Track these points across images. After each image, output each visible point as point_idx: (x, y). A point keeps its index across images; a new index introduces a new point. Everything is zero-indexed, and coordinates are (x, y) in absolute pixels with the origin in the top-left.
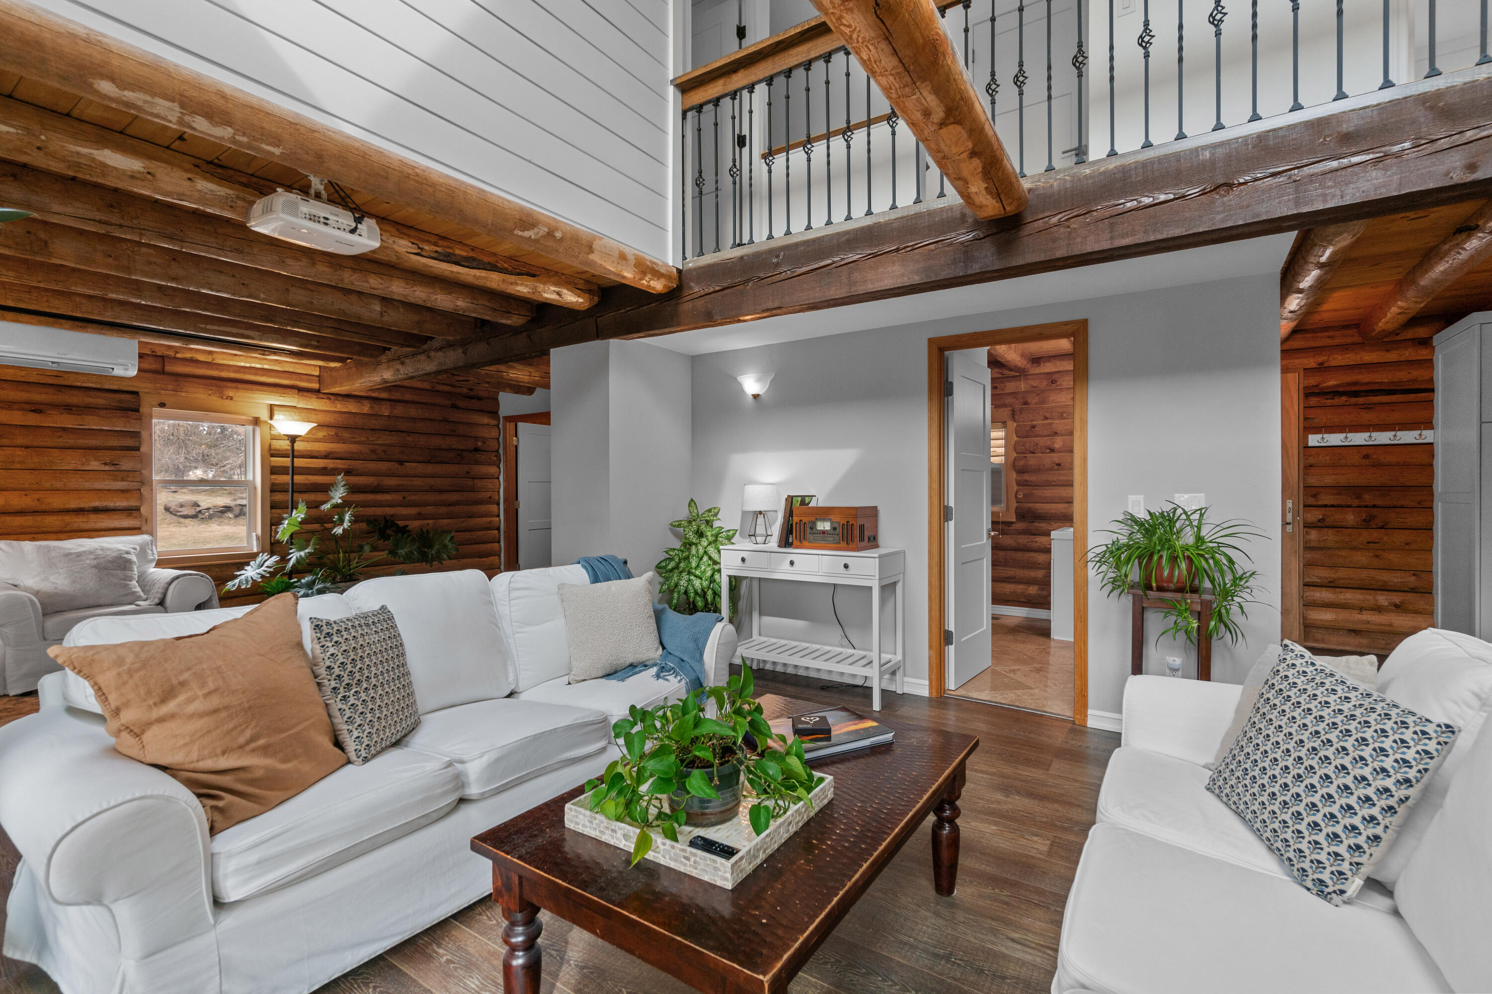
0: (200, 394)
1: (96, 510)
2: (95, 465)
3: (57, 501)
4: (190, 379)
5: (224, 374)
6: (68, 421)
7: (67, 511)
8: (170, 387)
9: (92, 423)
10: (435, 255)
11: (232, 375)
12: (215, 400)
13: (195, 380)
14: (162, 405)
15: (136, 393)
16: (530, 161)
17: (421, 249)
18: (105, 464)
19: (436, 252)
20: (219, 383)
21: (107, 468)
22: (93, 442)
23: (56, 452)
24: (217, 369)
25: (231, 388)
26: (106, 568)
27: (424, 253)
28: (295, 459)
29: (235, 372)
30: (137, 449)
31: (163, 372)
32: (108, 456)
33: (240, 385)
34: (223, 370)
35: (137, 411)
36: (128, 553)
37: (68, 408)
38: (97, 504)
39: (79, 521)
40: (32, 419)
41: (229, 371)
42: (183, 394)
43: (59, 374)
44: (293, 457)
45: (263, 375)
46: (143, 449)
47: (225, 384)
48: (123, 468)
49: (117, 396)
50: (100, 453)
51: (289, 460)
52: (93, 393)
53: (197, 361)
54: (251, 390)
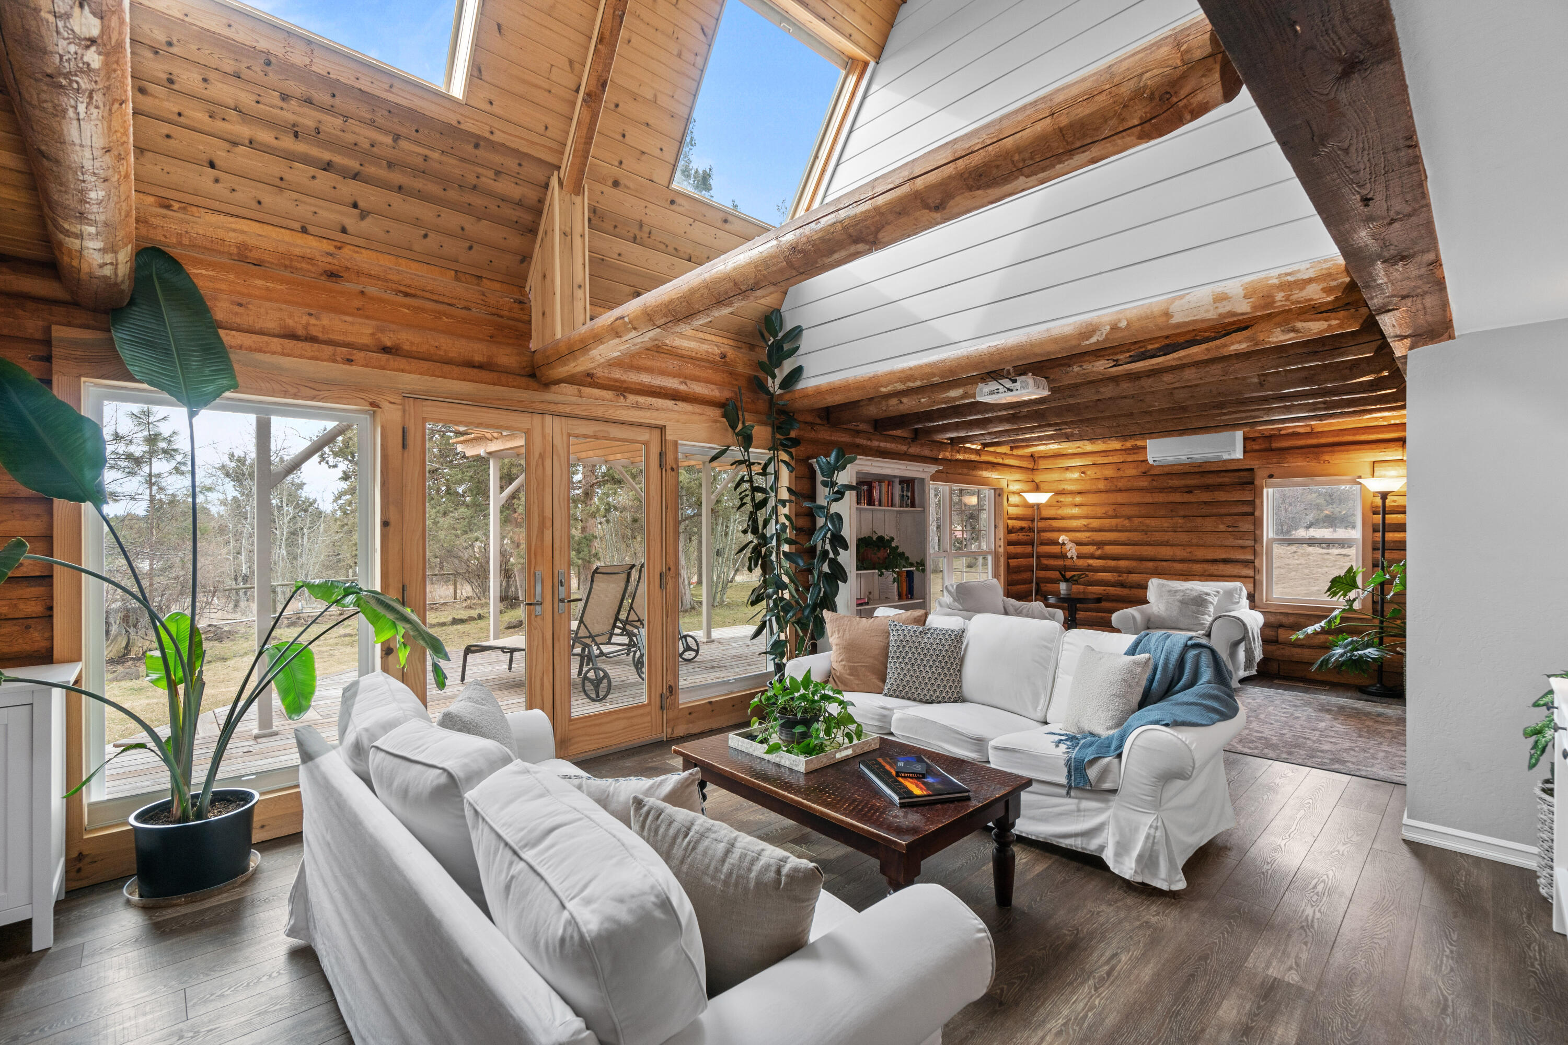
0: (1299, 463)
1: (1225, 561)
2: (1222, 527)
3: (1200, 553)
4: (1291, 451)
5: (1323, 440)
6: (1205, 496)
7: (1207, 561)
8: (1274, 461)
9: (1221, 496)
10: (1130, 360)
11: (1331, 440)
12: (1313, 465)
13: (1298, 451)
14: (1271, 476)
15: (1252, 470)
16: (1100, 273)
17: (1117, 360)
18: (1229, 527)
19: (1131, 356)
20: (1316, 450)
21: (1230, 529)
22: (1223, 510)
23: (1199, 520)
24: (1317, 437)
25: (1327, 452)
26: (1187, 604)
27: (1120, 363)
28: (1387, 516)
29: (1333, 436)
30: (1253, 514)
31: (1272, 450)
32: (1228, 520)
33: (1336, 448)
34: (1322, 437)
35: (1253, 483)
36: (1207, 594)
37: (1207, 488)
38: (1224, 556)
39: (1213, 569)
40: (1187, 498)
41: (1327, 437)
42: (1286, 465)
43: (1201, 465)
44: (1384, 513)
45: (1363, 434)
46: (1257, 514)
47: (1322, 449)
48: (1241, 529)
49: (1237, 474)
50: (1226, 519)
51: (1380, 516)
52: (1222, 474)
53: (1299, 434)
54: (1348, 451)
